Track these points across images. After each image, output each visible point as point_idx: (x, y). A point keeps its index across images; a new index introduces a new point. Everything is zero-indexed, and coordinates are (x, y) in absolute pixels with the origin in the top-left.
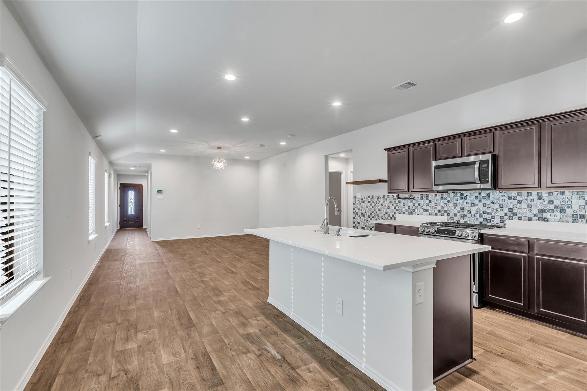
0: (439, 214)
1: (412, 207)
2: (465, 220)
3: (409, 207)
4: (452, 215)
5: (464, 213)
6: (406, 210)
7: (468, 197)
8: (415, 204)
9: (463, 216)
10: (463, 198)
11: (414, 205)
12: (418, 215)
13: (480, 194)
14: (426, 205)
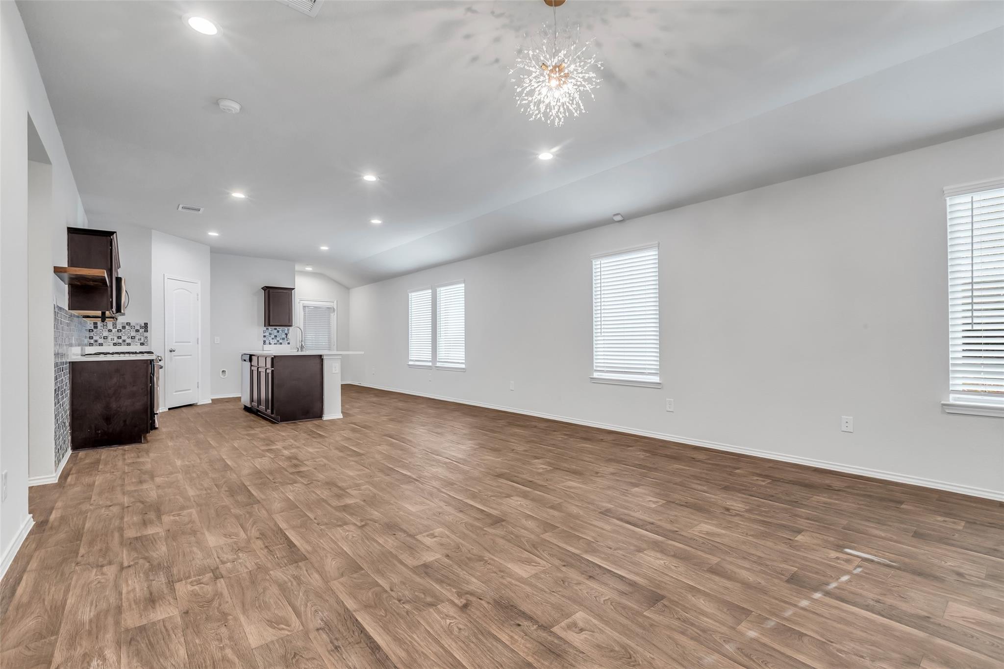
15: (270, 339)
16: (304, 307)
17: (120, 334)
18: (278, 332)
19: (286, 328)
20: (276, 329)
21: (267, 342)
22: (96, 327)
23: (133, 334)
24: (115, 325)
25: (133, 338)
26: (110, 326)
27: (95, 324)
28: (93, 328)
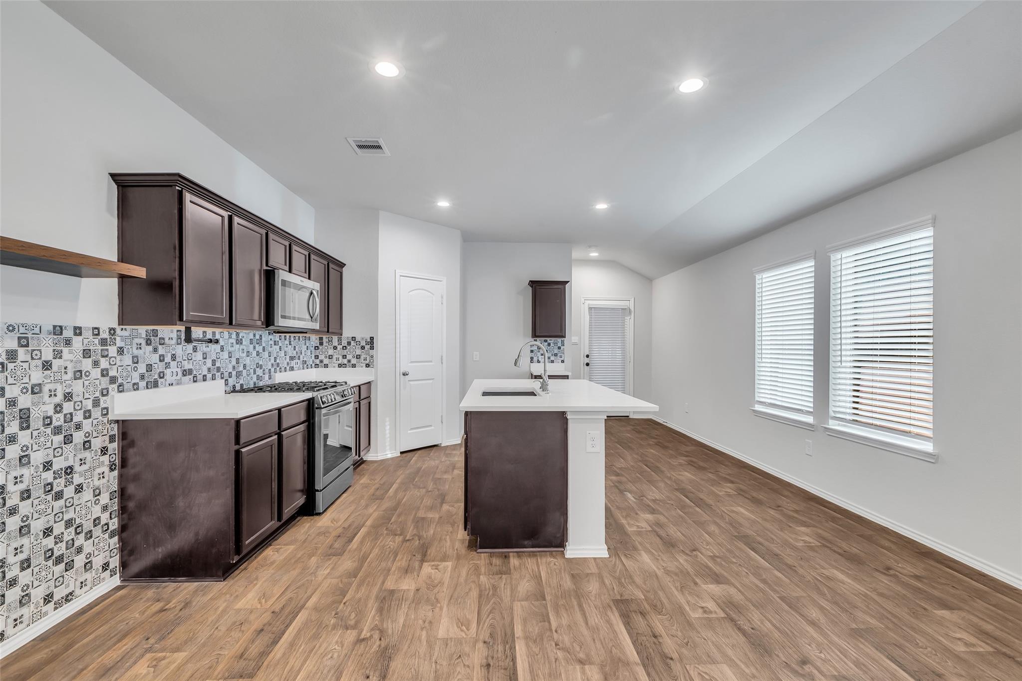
0: (209, 376)
1: (156, 366)
2: (241, 382)
3: (149, 368)
4: (226, 375)
5: (240, 370)
6: (142, 377)
7: (243, 340)
8: (163, 356)
9: (239, 374)
10: (239, 342)
11: (162, 358)
12: (171, 387)
13: (254, 335)
14: (188, 359)
15: (539, 354)
16: (590, 309)
17: (345, 352)
18: (549, 345)
19: (559, 340)
20: (546, 341)
21: (535, 359)
22: (321, 344)
23: (358, 352)
24: (340, 340)
25: (358, 357)
26: (335, 343)
27: (321, 339)
28: (318, 345)
